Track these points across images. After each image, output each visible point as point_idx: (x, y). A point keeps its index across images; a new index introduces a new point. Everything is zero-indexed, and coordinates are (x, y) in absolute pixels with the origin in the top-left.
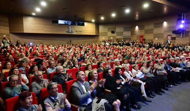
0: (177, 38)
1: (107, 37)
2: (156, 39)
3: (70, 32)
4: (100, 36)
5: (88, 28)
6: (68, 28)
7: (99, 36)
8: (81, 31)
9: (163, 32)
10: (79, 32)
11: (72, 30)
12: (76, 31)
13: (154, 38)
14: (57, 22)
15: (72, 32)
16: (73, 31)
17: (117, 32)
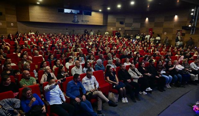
0: (186, 35)
1: (115, 27)
2: (165, 33)
3: (76, 21)
4: (109, 26)
5: (96, 18)
6: (74, 17)
7: (107, 26)
8: (87, 21)
9: (173, 27)
10: (85, 22)
11: (77, 20)
12: (82, 21)
13: (164, 32)
14: (63, 11)
15: (78, 22)
16: (79, 20)
17: (126, 23)
